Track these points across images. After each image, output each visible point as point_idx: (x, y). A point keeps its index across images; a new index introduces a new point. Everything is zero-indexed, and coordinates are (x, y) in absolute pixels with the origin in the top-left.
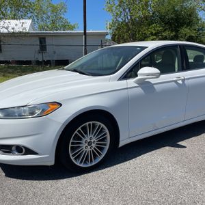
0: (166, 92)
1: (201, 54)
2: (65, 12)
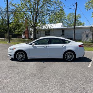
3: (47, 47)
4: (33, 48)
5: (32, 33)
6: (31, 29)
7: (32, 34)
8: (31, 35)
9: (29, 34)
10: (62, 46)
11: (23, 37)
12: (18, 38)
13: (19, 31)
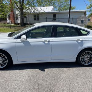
3: (50, 43)
4: (22, 44)
5: (19, 17)
6: (17, 12)
7: (19, 19)
8: (17, 19)
9: (15, 18)
10: (77, 41)
11: (8, 22)
12: (2, 23)
13: (3, 15)
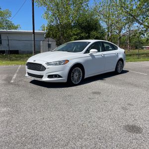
0: (99, 59)
1: (108, 45)
2: (10, 16)
